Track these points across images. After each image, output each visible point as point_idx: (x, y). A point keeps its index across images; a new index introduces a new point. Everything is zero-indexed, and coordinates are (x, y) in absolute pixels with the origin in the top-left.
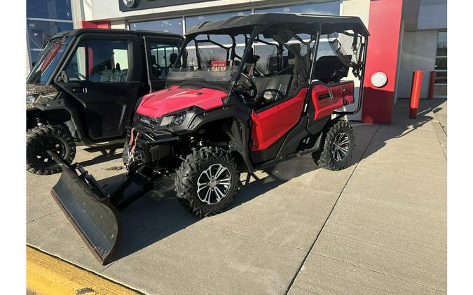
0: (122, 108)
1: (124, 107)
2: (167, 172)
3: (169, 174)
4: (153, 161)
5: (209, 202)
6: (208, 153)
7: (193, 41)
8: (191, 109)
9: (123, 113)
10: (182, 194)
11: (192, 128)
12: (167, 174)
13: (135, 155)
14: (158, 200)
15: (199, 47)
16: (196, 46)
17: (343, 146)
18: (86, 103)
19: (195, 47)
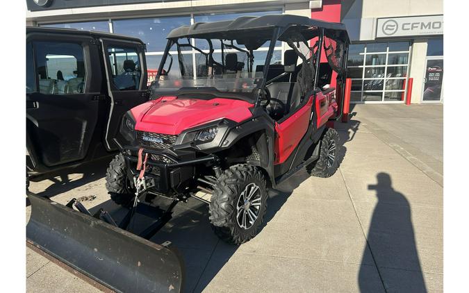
0: (82, 125)
1: (85, 124)
2: (185, 197)
3: (186, 199)
4: (173, 186)
5: (245, 228)
6: (245, 172)
7: (175, 44)
8: (221, 123)
9: (84, 131)
10: (223, 222)
11: (226, 145)
12: (184, 200)
13: (146, 182)
14: (170, 231)
15: (182, 52)
16: (179, 51)
17: (331, 153)
18: (38, 122)
19: (176, 53)
